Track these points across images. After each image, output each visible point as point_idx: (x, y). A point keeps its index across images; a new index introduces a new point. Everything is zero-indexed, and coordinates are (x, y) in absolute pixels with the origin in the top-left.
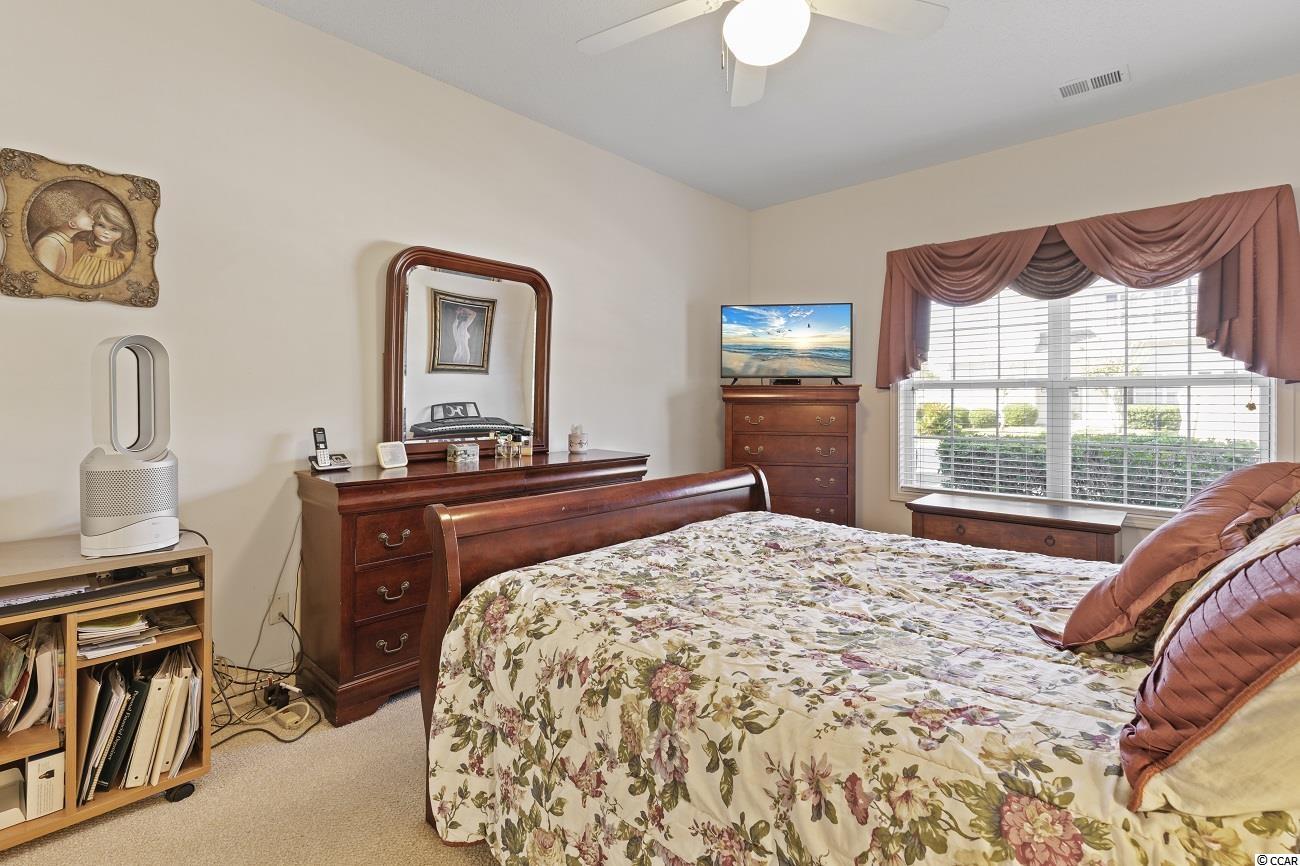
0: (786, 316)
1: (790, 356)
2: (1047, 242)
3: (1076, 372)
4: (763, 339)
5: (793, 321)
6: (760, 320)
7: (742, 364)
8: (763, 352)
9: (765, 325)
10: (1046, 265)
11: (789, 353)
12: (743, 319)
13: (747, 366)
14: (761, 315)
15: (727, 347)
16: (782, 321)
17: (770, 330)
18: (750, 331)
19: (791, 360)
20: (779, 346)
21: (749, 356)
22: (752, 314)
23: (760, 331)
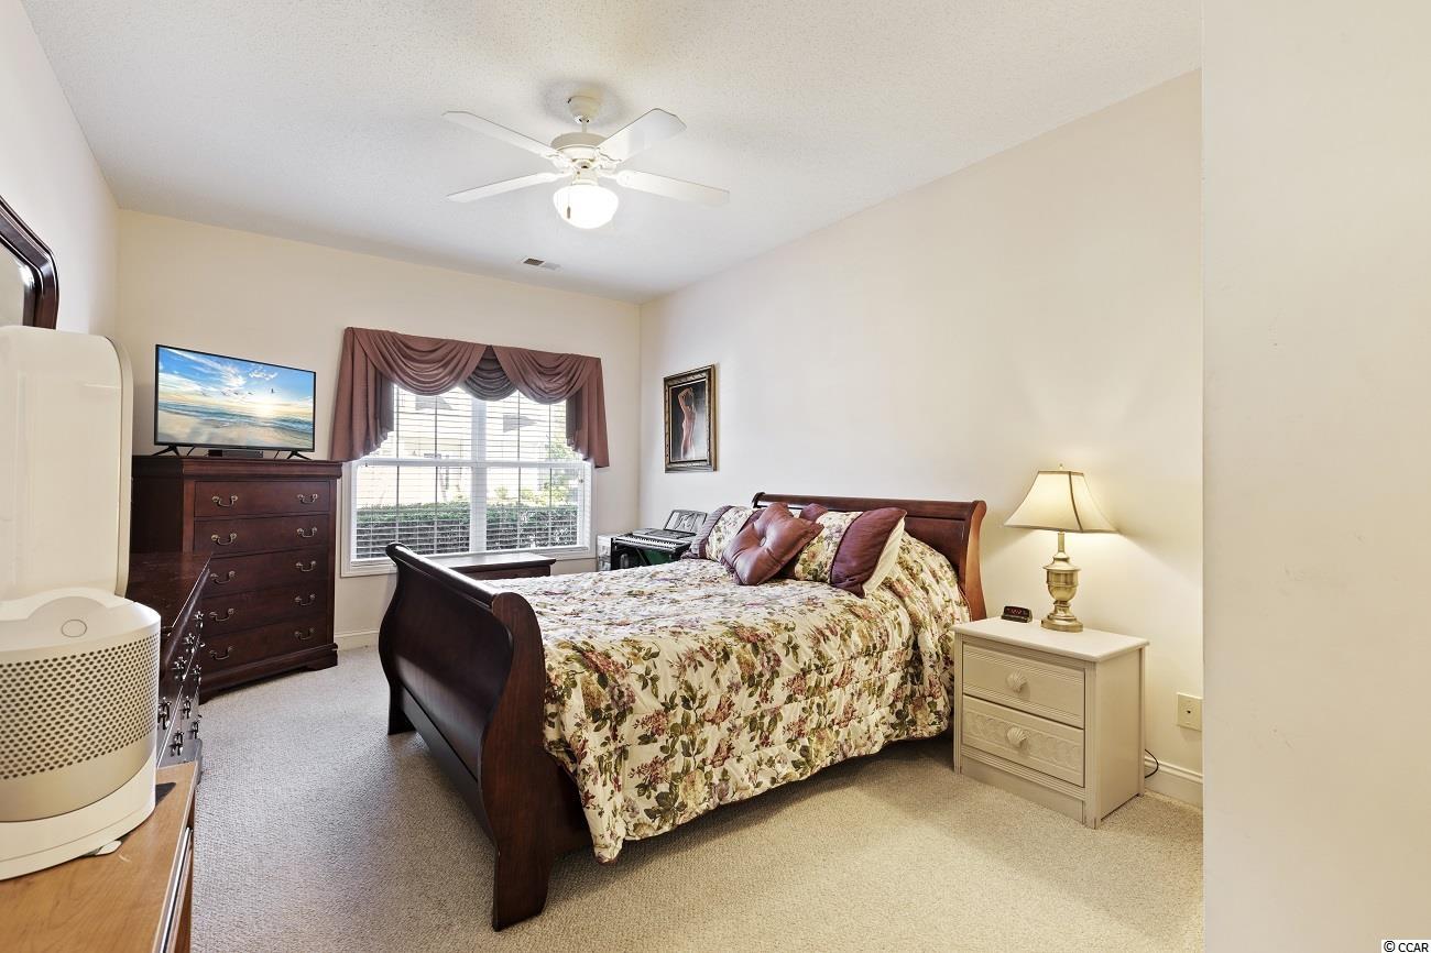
0: (246, 376)
1: (250, 424)
2: (487, 357)
3: (490, 457)
4: (216, 400)
5: (255, 383)
6: (213, 375)
7: (188, 430)
8: (217, 416)
9: (220, 383)
10: (485, 374)
11: (247, 420)
12: (187, 370)
13: (195, 432)
14: (213, 369)
15: (166, 405)
16: (241, 381)
17: (225, 389)
18: (198, 388)
19: (251, 429)
20: (237, 411)
21: (198, 420)
22: (201, 365)
23: (212, 389)
